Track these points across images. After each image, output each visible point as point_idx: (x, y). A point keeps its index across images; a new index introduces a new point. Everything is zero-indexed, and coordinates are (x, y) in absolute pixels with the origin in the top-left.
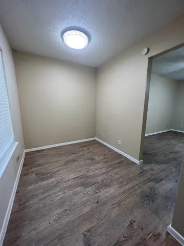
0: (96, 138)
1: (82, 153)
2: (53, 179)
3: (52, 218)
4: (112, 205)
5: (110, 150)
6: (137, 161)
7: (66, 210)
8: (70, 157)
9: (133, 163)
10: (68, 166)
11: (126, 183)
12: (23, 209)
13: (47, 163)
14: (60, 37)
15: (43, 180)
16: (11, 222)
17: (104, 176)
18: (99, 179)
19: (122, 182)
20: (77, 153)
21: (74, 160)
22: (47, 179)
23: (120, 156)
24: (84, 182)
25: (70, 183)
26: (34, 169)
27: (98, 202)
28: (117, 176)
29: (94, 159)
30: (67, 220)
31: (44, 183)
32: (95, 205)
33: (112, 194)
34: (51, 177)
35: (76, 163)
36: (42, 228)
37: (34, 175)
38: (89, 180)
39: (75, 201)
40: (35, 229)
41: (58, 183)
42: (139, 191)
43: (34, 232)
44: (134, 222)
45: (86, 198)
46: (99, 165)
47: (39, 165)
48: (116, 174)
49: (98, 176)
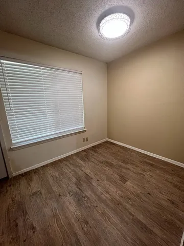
4: (55, 209)
11: (85, 229)
17: (93, 198)
24: (82, 181)
27: (60, 195)
28: (98, 216)
32: (57, 194)
33: (68, 208)
34: (84, 161)
38: (84, 185)
44: (34, 232)
45: (65, 186)
48: (103, 214)
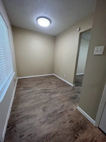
0: (54, 74)
1: (45, 80)
2: (31, 90)
3: (30, 103)
4: (56, 100)
5: (60, 80)
6: (72, 85)
7: (36, 100)
8: (40, 82)
9: (70, 86)
10: (38, 85)
12: (18, 99)
13: (28, 84)
14: (36, 21)
15: (26, 90)
16: (13, 103)
17: (55, 90)
18: (52, 91)
19: (63, 92)
20: (43, 80)
21: (41, 83)
22: (28, 89)
23: (65, 82)
24: (45, 91)
25: (39, 92)
26: (22, 86)
27: (50, 99)
28: (61, 90)
29: (51, 83)
30: (37, 103)
31: (27, 91)
32: (49, 99)
33: (57, 96)
34: (30, 89)
35: (42, 84)
36: (26, 105)
37: (22, 88)
38: (47, 91)
39: (40, 97)
40: (23, 105)
41: (33, 91)
42: (69, 96)
43: (23, 106)
44: (64, 105)
45: (45, 97)
46: (53, 86)
47: (25, 84)
48: (61, 89)
49: (52, 90)
